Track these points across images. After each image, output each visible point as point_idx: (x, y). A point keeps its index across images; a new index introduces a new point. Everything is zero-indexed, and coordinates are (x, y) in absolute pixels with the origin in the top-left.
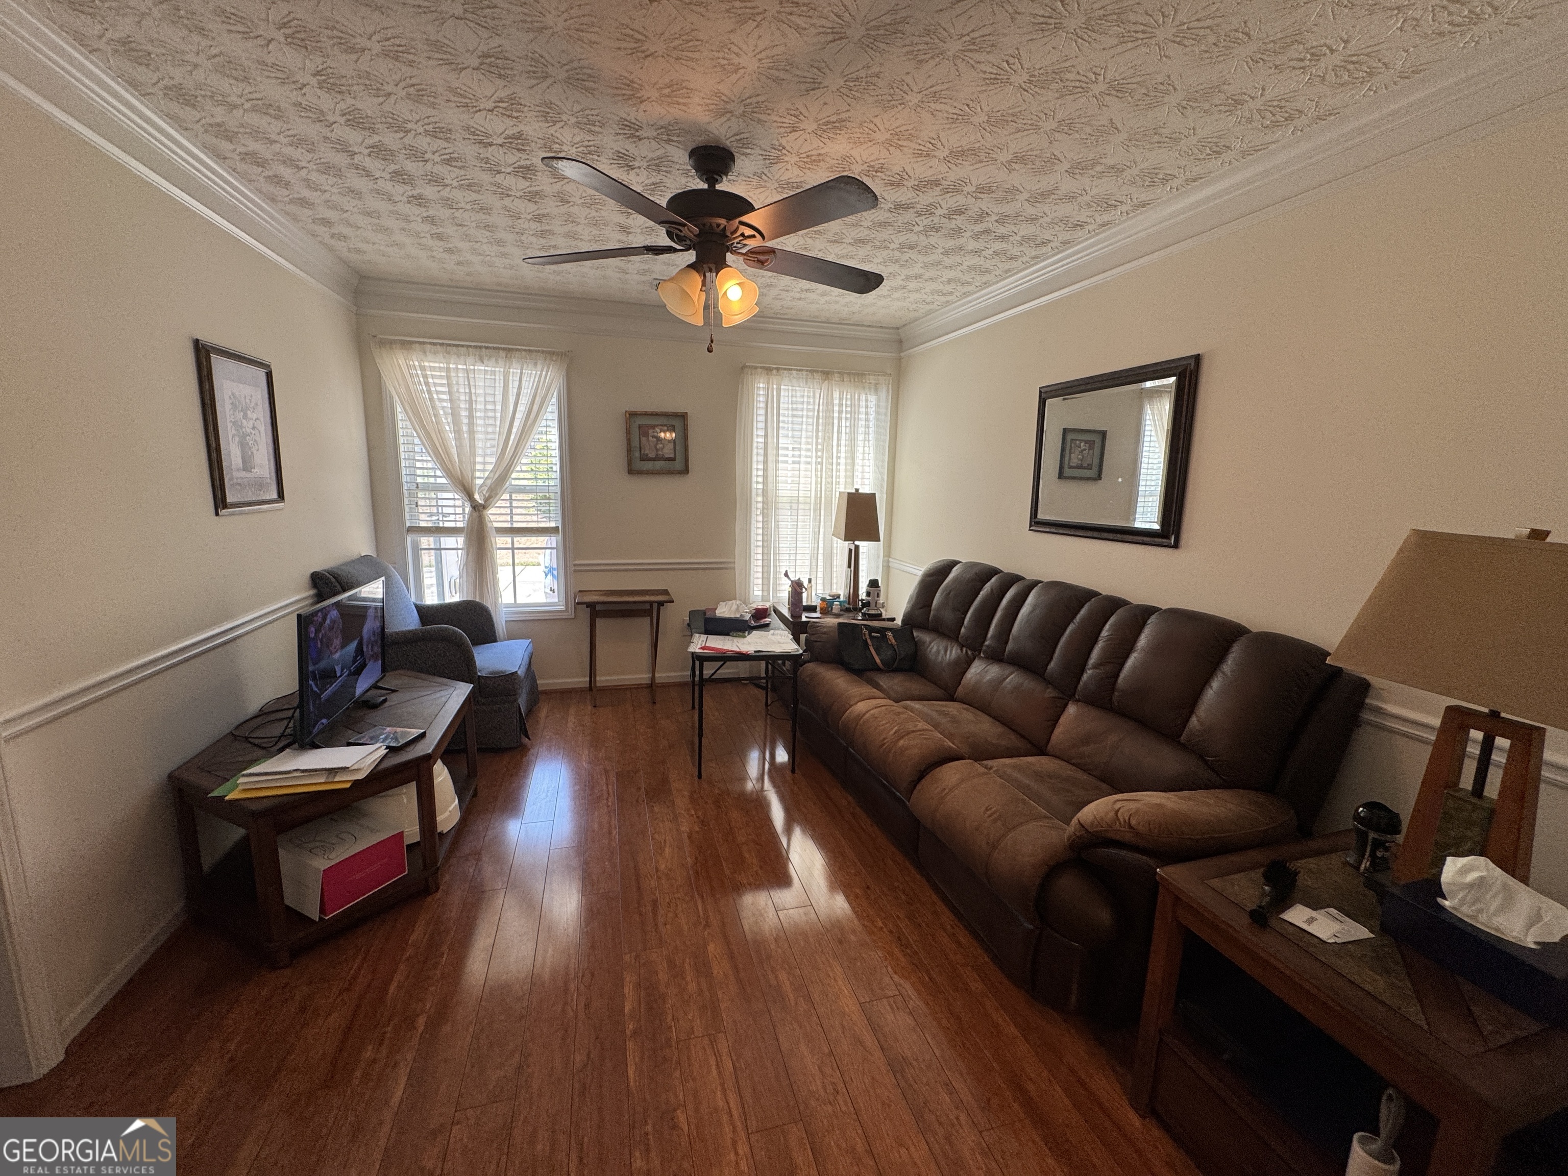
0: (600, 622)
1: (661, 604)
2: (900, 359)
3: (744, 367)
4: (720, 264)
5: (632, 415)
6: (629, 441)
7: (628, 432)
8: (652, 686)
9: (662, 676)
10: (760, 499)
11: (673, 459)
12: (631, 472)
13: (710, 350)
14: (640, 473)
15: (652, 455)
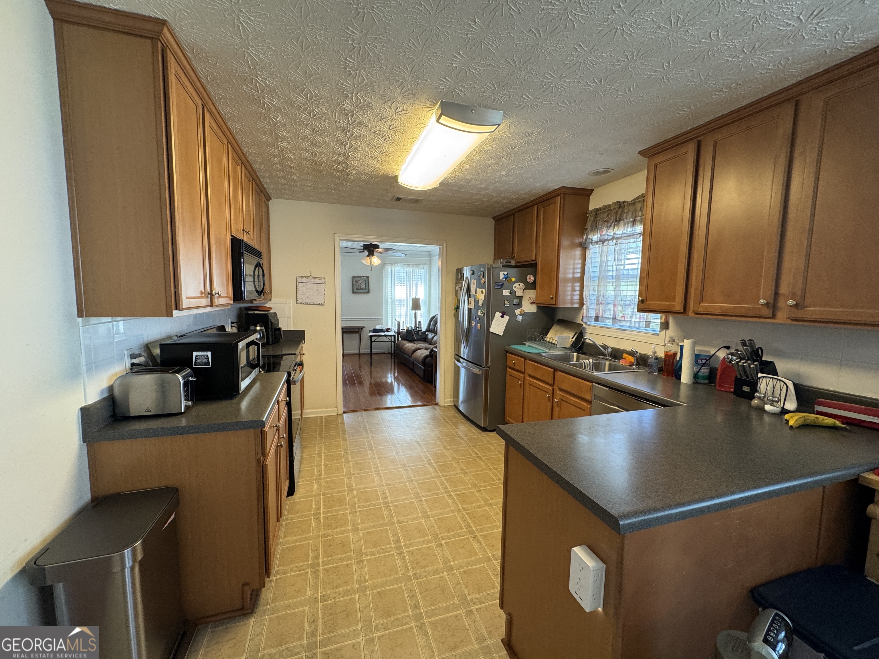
0: (344, 335)
1: (362, 328)
2: (430, 260)
3: (385, 263)
4: (373, 255)
5: (353, 277)
6: (353, 284)
7: (353, 282)
8: (359, 354)
9: (362, 351)
10: (390, 300)
11: (365, 289)
12: (353, 293)
13: (371, 270)
14: (356, 293)
15: (359, 288)
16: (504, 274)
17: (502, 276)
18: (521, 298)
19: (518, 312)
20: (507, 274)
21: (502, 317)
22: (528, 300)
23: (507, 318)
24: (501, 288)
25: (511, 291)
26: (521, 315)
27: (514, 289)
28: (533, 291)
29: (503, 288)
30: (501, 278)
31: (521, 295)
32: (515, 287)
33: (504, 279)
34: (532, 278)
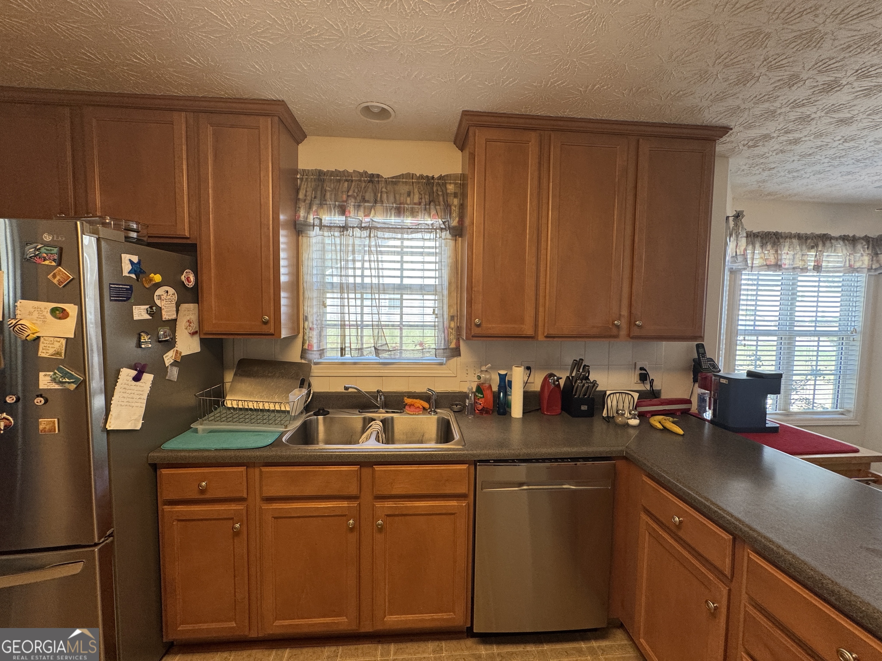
16: (131, 262)
17: (127, 268)
18: (172, 323)
19: (169, 358)
20: (139, 262)
21: (137, 379)
22: (186, 329)
23: (148, 378)
24: (128, 299)
25: (151, 308)
26: (175, 363)
27: (158, 302)
28: (191, 306)
29: (132, 300)
30: (125, 273)
31: (174, 317)
32: (160, 297)
33: (133, 276)
34: (192, 278)
